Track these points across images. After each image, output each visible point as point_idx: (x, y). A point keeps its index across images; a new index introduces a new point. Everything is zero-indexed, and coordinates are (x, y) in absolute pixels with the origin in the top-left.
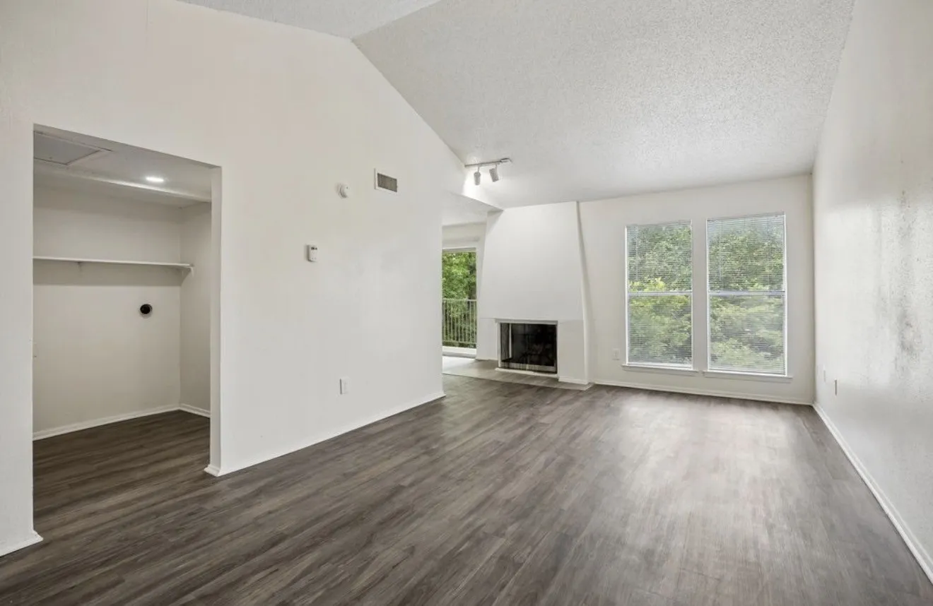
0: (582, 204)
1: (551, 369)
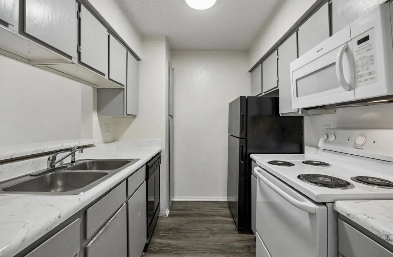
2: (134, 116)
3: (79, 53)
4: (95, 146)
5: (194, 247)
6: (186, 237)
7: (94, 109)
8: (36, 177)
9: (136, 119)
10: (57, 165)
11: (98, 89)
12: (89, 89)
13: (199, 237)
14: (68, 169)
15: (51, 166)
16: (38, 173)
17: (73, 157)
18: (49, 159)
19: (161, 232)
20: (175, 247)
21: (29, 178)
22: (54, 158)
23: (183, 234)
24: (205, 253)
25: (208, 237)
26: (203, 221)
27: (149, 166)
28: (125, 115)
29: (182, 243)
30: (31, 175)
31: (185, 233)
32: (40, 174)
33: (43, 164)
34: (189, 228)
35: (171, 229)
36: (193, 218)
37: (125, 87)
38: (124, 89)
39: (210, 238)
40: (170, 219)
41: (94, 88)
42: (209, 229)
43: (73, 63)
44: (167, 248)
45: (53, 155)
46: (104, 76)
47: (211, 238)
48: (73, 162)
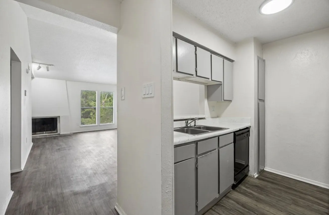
0: (67, 82)
1: (55, 131)
2: (230, 101)
3: (196, 71)
4: (206, 119)
5: (272, 204)
6: (267, 195)
7: (205, 98)
8: (181, 129)
9: (232, 103)
10: (189, 125)
11: (208, 86)
12: (203, 87)
13: (280, 201)
14: (193, 128)
15: (186, 125)
16: (182, 127)
17: (195, 122)
18: (185, 122)
19: (247, 184)
20: (255, 196)
21: (179, 129)
22: (187, 122)
23: (265, 193)
24: (281, 211)
25: (291, 204)
26: (289, 193)
27: (236, 135)
28: (223, 100)
29: (262, 197)
30: (180, 128)
31: (267, 193)
32: (183, 128)
33: (183, 124)
34: (272, 191)
35: (256, 186)
36: (279, 188)
37: (222, 83)
38: (222, 84)
39: (291, 206)
40: (257, 180)
41: (205, 85)
42: (293, 200)
43: (194, 77)
44: (250, 195)
45: (187, 121)
46: (209, 79)
47: (293, 206)
48: (195, 125)
